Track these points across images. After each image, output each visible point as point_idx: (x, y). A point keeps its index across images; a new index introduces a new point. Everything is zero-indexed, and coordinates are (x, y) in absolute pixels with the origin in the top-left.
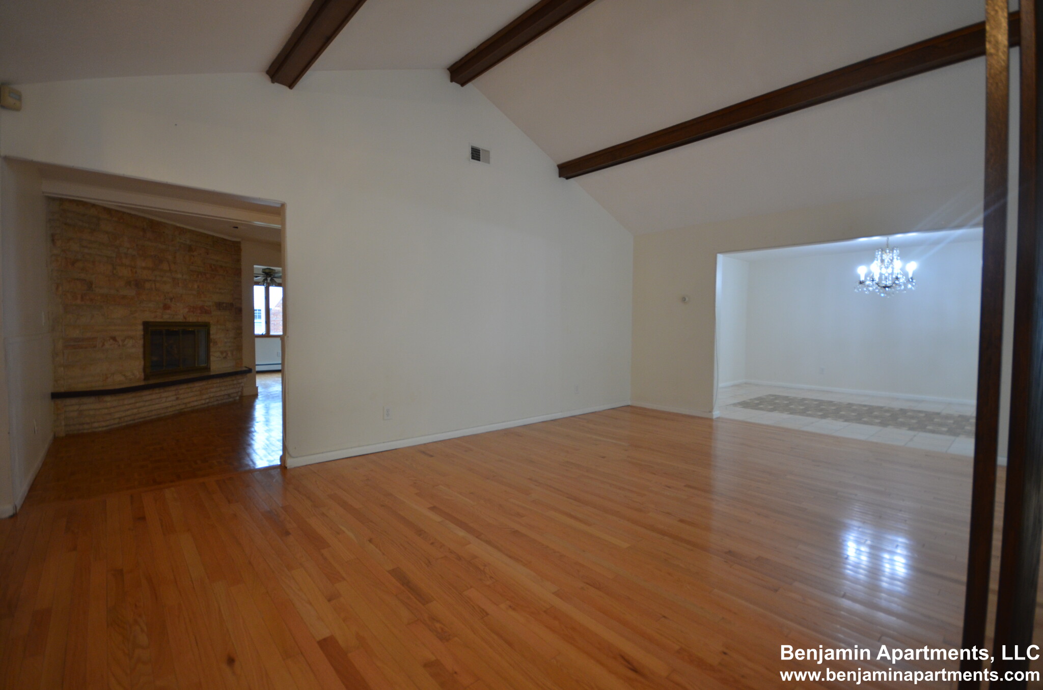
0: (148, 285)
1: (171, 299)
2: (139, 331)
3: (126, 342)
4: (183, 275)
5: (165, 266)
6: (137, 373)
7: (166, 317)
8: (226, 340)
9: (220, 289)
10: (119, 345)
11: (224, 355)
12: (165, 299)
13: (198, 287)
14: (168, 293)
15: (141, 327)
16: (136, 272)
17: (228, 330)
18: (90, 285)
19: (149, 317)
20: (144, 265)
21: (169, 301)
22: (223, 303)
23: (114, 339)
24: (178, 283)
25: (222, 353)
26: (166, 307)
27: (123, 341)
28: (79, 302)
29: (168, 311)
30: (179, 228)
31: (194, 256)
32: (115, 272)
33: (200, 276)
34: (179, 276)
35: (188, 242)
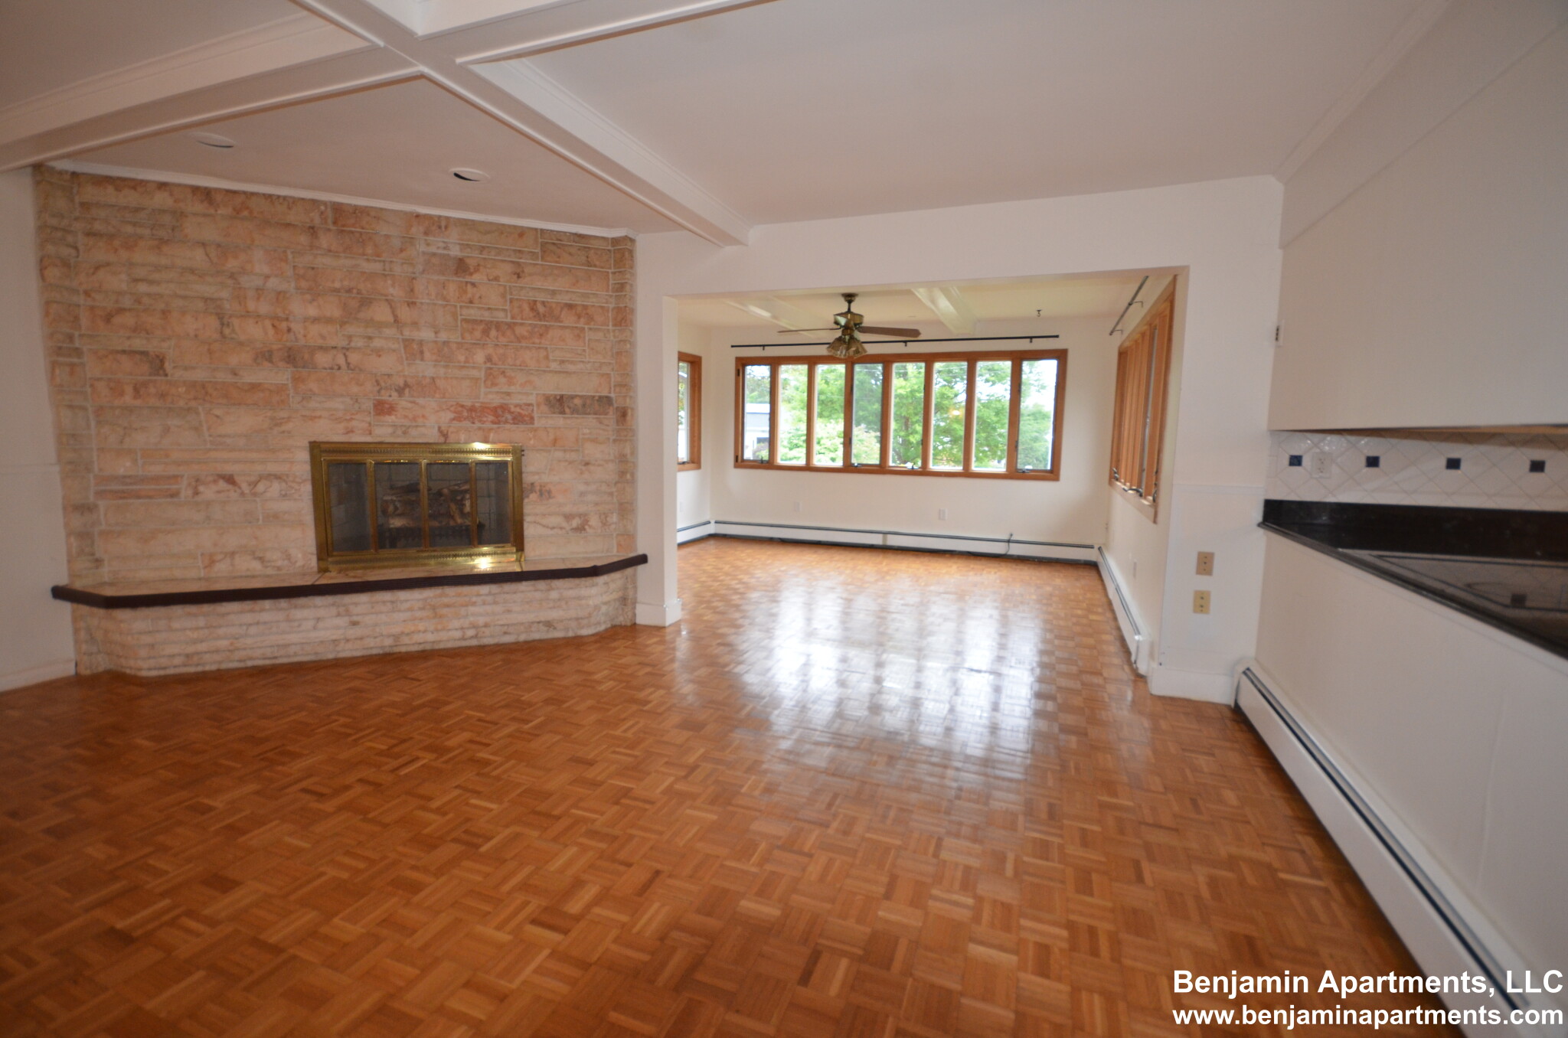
0: (322, 359)
1: (400, 391)
2: (301, 464)
3: (261, 487)
4: (436, 333)
5: (381, 312)
6: (300, 556)
7: (384, 432)
8: (582, 488)
9: (562, 362)
10: (243, 494)
11: (575, 523)
12: (379, 392)
13: (489, 359)
14: (389, 375)
15: (304, 456)
16: (289, 330)
17: (587, 464)
18: (158, 364)
19: (332, 432)
20: (312, 311)
21: (395, 394)
22: (573, 397)
23: (230, 480)
24: (422, 352)
25: (568, 517)
26: (382, 408)
27: (255, 484)
28: (128, 399)
29: (391, 419)
30: (429, 217)
31: (473, 285)
32: (227, 331)
33: (493, 333)
34: (426, 334)
35: (455, 252)
